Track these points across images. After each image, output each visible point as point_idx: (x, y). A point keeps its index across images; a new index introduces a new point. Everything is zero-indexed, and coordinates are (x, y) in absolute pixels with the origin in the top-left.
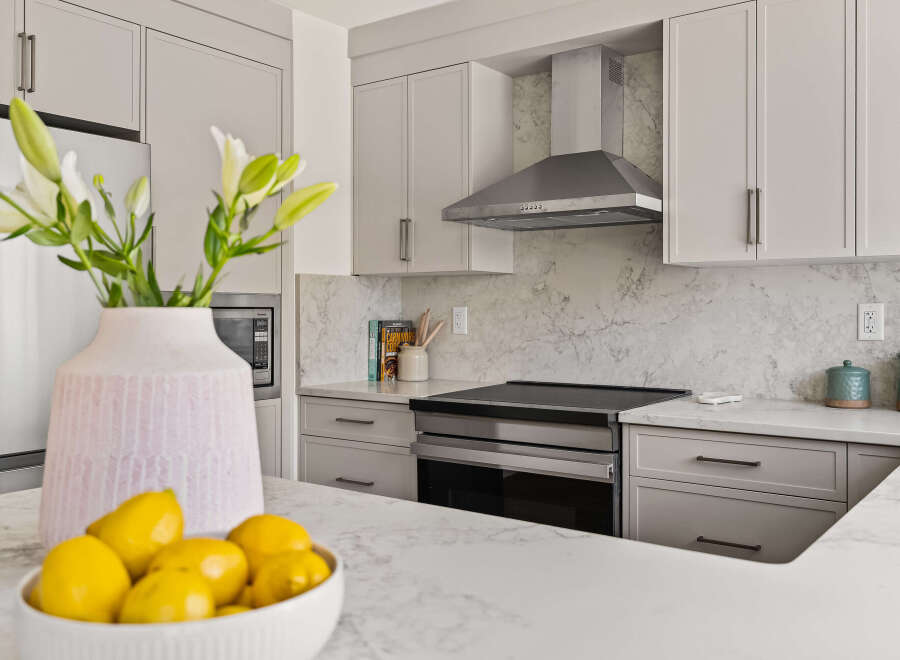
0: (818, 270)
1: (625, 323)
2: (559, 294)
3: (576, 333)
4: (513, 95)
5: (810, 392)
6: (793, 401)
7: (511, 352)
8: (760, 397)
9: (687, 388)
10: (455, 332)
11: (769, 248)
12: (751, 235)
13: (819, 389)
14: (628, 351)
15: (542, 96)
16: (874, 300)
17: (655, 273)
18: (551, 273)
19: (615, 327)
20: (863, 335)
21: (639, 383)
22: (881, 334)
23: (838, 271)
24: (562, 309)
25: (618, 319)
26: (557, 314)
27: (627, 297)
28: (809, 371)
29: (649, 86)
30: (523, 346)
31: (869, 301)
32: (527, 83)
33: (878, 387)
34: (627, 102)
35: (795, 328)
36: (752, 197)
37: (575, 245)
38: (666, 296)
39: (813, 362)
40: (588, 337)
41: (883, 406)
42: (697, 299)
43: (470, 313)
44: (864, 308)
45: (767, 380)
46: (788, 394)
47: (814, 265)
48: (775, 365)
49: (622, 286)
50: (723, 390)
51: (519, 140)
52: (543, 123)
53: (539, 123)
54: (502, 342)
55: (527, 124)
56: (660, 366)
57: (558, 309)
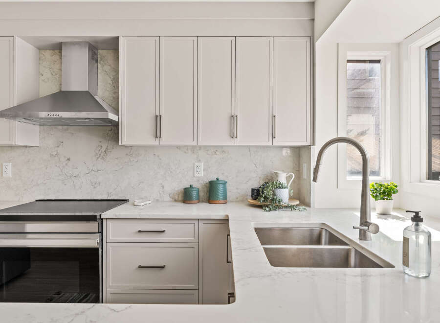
0: (180, 149)
1: (98, 171)
2: (65, 157)
3: (74, 175)
4: (39, 60)
5: (176, 197)
6: (171, 201)
7: (38, 185)
8: (157, 200)
9: (127, 199)
10: (3, 175)
11: (165, 140)
12: (157, 134)
13: (180, 196)
14: (99, 183)
15: (56, 61)
16: (200, 161)
17: (113, 148)
18: (61, 147)
19: (93, 172)
20: (196, 175)
21: (105, 197)
22: (202, 174)
23: (187, 150)
24: (66, 164)
25: (95, 168)
26: (64, 167)
27: (99, 159)
28: (176, 189)
29: (110, 65)
30: (45, 182)
31: (198, 162)
32: (48, 54)
33: (201, 194)
34: (99, 71)
35: (171, 172)
36: (158, 119)
37: (73, 134)
38: (117, 159)
39: (178, 186)
40: (80, 177)
41: (203, 201)
42: (132, 160)
43: (13, 166)
44: (196, 164)
45: (160, 193)
46: (168, 198)
47: (178, 147)
48: (163, 187)
49: (96, 154)
50: (142, 199)
51: (43, 81)
52: (56, 74)
53: (54, 74)
54: (33, 180)
55: (47, 74)
56: (115, 189)
57: (64, 164)
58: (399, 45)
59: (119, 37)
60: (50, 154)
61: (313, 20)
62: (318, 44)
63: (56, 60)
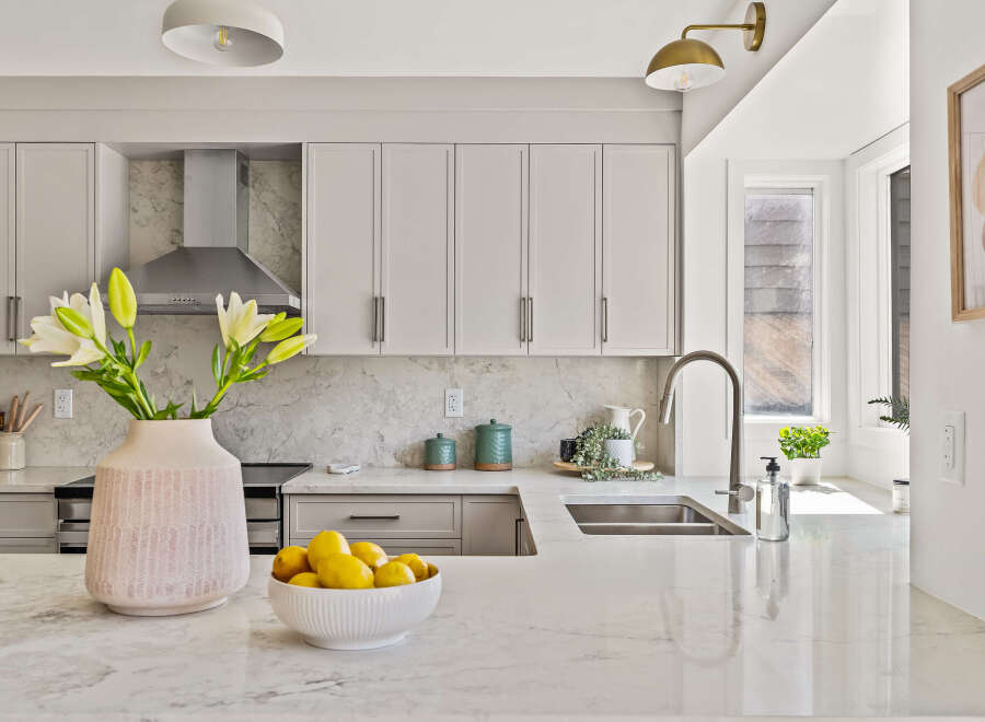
0: (416, 361)
1: (249, 405)
2: (181, 377)
4: (131, 179)
5: (409, 459)
6: (396, 467)
8: (370, 465)
9: (308, 462)
10: (56, 415)
11: (391, 345)
12: (377, 334)
13: (417, 456)
14: (252, 431)
15: (163, 184)
16: (456, 386)
18: (173, 358)
19: (240, 409)
20: (449, 413)
21: (262, 460)
22: (460, 412)
23: (430, 363)
24: (184, 392)
25: (243, 401)
26: (178, 397)
28: (409, 443)
29: (274, 192)
31: (452, 387)
32: (147, 169)
33: (459, 452)
34: (252, 204)
35: (397, 408)
36: (378, 303)
37: (198, 330)
38: (288, 381)
39: (414, 435)
41: (464, 467)
42: (318, 383)
43: (76, 396)
44: (450, 392)
45: (376, 451)
46: (390, 461)
47: (413, 358)
48: (382, 438)
50: (340, 462)
51: (137, 223)
52: (164, 210)
53: (159, 209)
54: (115, 425)
55: (145, 209)
56: (284, 443)
57: (180, 391)
58: (844, 162)
59: (300, 144)
60: (152, 372)
61: (680, 112)
62: (688, 161)
63: (163, 181)
